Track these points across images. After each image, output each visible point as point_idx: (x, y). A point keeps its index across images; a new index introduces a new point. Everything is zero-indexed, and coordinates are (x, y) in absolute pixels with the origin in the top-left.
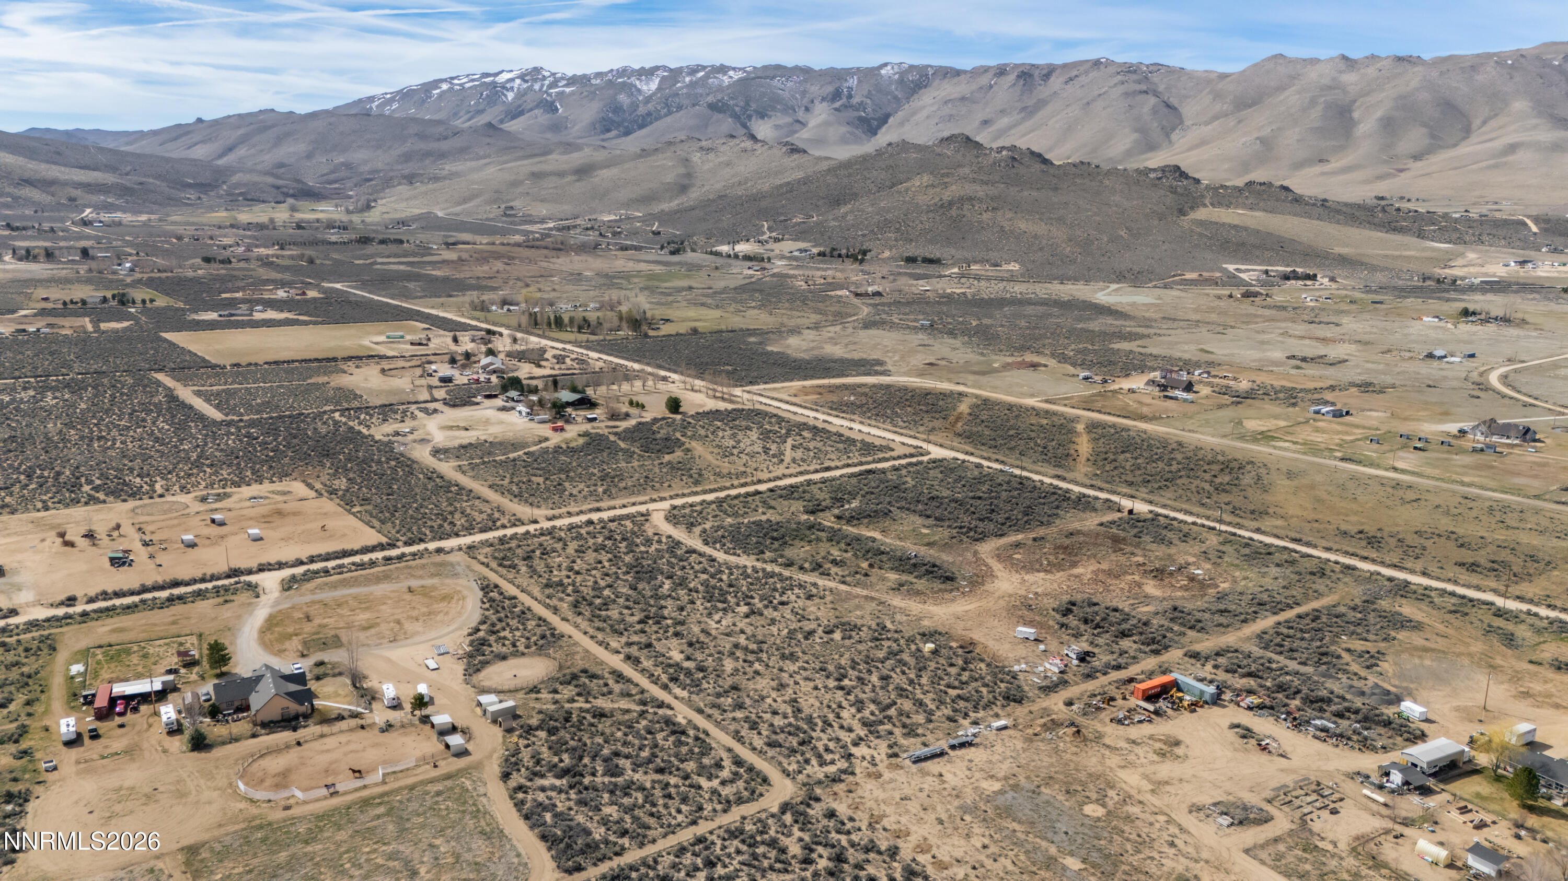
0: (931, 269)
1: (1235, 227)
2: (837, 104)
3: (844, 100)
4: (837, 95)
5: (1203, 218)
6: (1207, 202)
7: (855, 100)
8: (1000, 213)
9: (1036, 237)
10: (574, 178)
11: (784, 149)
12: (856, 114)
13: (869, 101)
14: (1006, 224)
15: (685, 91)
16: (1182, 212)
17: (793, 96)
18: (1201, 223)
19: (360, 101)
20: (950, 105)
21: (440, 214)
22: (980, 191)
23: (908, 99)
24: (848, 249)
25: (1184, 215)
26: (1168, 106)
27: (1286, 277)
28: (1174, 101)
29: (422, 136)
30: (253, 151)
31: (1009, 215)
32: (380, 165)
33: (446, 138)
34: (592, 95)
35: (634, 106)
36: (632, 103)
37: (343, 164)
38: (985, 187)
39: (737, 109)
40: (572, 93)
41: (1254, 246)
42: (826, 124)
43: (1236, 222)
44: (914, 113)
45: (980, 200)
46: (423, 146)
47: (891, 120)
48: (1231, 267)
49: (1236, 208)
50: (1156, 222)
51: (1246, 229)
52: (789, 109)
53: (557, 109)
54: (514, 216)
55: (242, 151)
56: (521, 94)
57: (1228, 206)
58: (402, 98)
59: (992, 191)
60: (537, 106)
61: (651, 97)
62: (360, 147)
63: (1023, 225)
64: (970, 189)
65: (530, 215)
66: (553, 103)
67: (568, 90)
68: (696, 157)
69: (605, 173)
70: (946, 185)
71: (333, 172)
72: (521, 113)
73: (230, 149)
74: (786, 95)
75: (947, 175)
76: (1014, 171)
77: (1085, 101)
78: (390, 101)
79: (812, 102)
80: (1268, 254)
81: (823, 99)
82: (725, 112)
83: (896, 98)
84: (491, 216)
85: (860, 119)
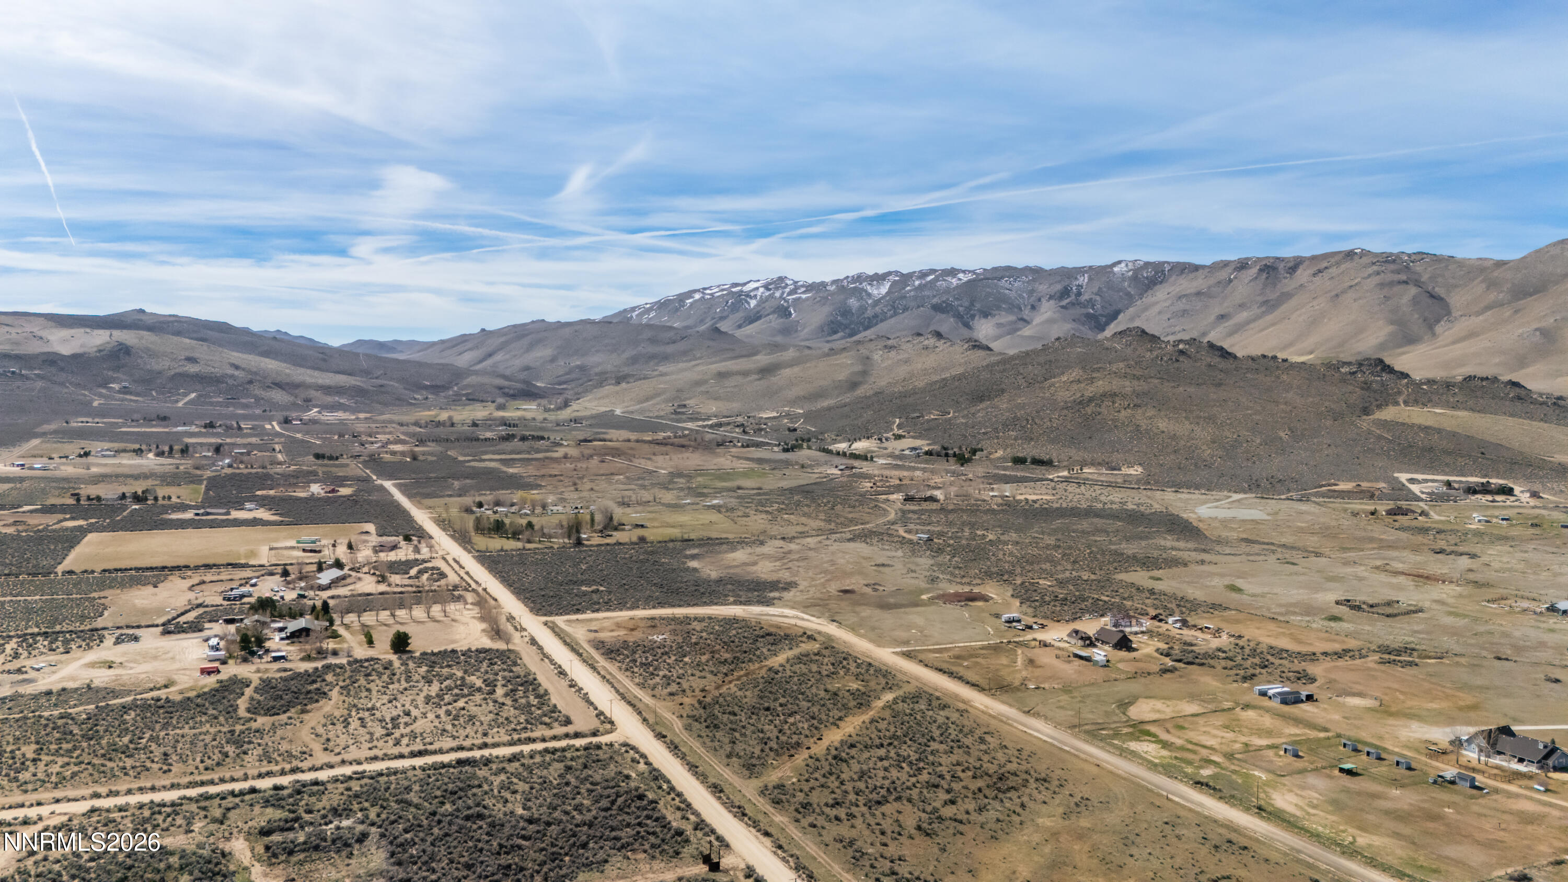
0: (1039, 471)
1: (1426, 429)
2: (1064, 302)
3: (1073, 297)
4: (1065, 293)
5: (1388, 418)
6: (1401, 400)
7: (1085, 297)
8: (1140, 411)
9: (1174, 437)
10: (756, 377)
11: (966, 346)
12: (1084, 311)
13: (1098, 298)
14: (1144, 424)
15: (912, 293)
16: (1366, 411)
17: (1020, 296)
18: (1384, 424)
19: (625, 310)
20: (1184, 300)
21: (618, 412)
22: (1128, 386)
23: (1141, 296)
24: (960, 448)
25: (1368, 414)
26: (1432, 296)
27: (1471, 490)
28: (1440, 291)
29: (653, 341)
30: (507, 356)
31: (1151, 413)
32: (609, 367)
33: (674, 342)
34: (824, 301)
35: (863, 309)
36: (861, 306)
37: (578, 367)
38: (1136, 383)
39: (961, 309)
40: (807, 299)
41: (1446, 452)
42: (1051, 321)
43: (1429, 423)
44: (1146, 309)
45: (1124, 396)
46: (652, 349)
47: (1121, 317)
48: (1403, 477)
49: (1433, 407)
50: (1329, 423)
51: (1439, 431)
52: (1014, 307)
53: (790, 314)
54: (683, 413)
55: (498, 357)
56: (763, 301)
57: (1424, 405)
58: (659, 308)
59: (1141, 386)
60: (774, 312)
61: (879, 300)
62: (597, 351)
63: (1162, 424)
64: (1115, 384)
65: (698, 413)
66: (787, 309)
67: (804, 296)
68: (877, 356)
69: (787, 372)
70: (1092, 380)
71: (567, 374)
72: (759, 318)
73: (490, 355)
74: (1013, 294)
75: (1098, 370)
76: (1176, 365)
77: (1333, 293)
78: (648, 311)
79: (1039, 300)
80: (1461, 461)
81: (1051, 297)
82: (948, 312)
83: (1128, 294)
84: (662, 413)
85: (1089, 316)
